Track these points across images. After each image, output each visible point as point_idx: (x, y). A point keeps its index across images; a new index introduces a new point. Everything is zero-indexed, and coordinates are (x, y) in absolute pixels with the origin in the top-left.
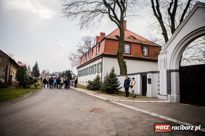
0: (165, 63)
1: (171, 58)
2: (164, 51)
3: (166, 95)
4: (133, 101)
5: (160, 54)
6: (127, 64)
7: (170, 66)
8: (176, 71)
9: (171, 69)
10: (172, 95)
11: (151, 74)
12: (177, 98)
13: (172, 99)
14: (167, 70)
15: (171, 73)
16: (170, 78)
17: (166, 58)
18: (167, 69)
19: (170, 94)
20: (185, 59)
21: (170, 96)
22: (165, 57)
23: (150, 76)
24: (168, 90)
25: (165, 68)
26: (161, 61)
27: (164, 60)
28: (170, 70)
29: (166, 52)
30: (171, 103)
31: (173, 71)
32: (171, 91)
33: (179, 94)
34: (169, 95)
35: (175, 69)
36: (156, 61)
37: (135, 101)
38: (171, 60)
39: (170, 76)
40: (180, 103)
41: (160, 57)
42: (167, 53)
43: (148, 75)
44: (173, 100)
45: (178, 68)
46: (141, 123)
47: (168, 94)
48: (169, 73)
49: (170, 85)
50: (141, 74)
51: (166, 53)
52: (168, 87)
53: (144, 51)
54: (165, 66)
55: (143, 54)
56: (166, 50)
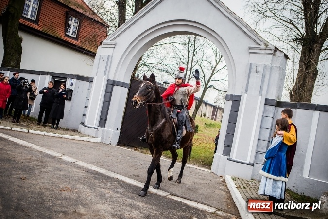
0: (107, 66)
1: (121, 58)
2: (112, 42)
3: (96, 127)
4: (26, 131)
5: (102, 46)
6: (23, 44)
7: (115, 73)
8: (123, 85)
9: (116, 80)
10: (106, 129)
11: (75, 80)
12: (114, 135)
13: (105, 137)
14: (108, 80)
15: (115, 87)
16: (111, 96)
17: (112, 57)
18: (108, 77)
19: (104, 126)
20: (145, 64)
21: (103, 131)
22: (111, 55)
23: (72, 84)
24: (102, 118)
25: (105, 75)
26: (101, 60)
27: (108, 59)
28: (114, 81)
29: (115, 44)
30: (101, 143)
31: (118, 84)
32: (106, 120)
33: (119, 129)
34: (100, 129)
35: (123, 81)
36: (92, 55)
37: (30, 131)
38: (119, 63)
39: (111, 92)
40: (120, 143)
41: (101, 51)
42: (116, 47)
43: (69, 82)
45: (128, 81)
46: (43, 170)
47: (99, 126)
48: (111, 86)
49: (108, 110)
50: (53, 77)
51: (113, 46)
52: (102, 114)
53: (71, 25)
54: (105, 72)
55: (66, 30)
56: (116, 41)
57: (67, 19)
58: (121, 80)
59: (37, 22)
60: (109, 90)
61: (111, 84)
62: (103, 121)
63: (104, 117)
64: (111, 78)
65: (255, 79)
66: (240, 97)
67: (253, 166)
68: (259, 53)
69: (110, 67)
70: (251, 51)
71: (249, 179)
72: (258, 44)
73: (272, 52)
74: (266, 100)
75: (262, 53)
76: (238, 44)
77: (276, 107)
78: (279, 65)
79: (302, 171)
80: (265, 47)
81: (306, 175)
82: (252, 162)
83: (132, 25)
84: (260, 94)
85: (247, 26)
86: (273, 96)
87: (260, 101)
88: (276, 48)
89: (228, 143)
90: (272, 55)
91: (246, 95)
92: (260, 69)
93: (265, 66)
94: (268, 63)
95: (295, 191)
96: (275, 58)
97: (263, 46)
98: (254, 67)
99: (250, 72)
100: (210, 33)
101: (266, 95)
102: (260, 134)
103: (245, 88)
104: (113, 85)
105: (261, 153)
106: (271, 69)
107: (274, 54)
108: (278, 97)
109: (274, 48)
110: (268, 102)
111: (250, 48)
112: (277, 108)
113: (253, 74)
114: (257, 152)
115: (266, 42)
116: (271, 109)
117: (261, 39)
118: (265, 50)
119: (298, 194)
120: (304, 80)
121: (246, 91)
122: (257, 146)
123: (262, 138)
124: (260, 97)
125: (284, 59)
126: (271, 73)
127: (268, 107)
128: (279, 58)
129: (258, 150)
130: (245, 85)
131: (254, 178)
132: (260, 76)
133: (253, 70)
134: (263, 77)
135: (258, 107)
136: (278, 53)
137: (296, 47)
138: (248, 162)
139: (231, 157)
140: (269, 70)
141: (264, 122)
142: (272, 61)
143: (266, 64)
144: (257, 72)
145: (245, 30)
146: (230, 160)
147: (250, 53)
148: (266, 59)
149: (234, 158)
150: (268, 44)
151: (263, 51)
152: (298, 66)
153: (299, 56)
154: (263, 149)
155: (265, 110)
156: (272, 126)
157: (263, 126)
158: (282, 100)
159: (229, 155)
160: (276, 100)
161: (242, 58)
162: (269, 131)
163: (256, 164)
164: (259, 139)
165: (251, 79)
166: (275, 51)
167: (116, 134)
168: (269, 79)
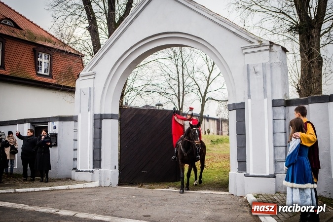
0: (90, 100)
1: (104, 88)
2: (90, 72)
3: (91, 170)
5: (80, 78)
7: (101, 105)
8: (112, 117)
9: (103, 113)
10: (103, 169)
11: (57, 122)
13: (102, 179)
14: (94, 115)
15: (104, 121)
16: (101, 132)
17: (94, 88)
18: (94, 112)
19: (100, 167)
20: (132, 89)
21: (100, 173)
22: (91, 86)
23: (55, 128)
24: (96, 158)
25: (89, 110)
26: (82, 94)
27: (90, 92)
28: (101, 115)
29: (95, 74)
30: (100, 186)
31: (106, 117)
32: (100, 160)
33: (117, 167)
34: (96, 171)
35: (110, 113)
36: (71, 90)
38: (103, 93)
39: (100, 128)
40: (121, 183)
41: (80, 84)
42: (96, 77)
43: (50, 125)
44: (104, 179)
47: (94, 168)
48: (99, 120)
49: (100, 149)
50: (32, 124)
51: (93, 76)
52: (94, 154)
53: (41, 62)
54: (89, 106)
55: (37, 69)
56: (94, 70)
57: (36, 56)
58: (109, 112)
59: (2, 67)
60: (98, 125)
61: (99, 119)
62: (97, 162)
64: (97, 112)
65: (256, 82)
66: (243, 104)
67: (275, 177)
68: (254, 52)
69: (93, 100)
70: (245, 51)
71: (273, 193)
72: (250, 42)
73: (268, 47)
74: (273, 101)
75: (257, 51)
76: (229, 46)
77: (285, 106)
78: (278, 61)
80: (259, 44)
82: (273, 173)
83: (108, 49)
84: (265, 96)
85: (235, 26)
86: (279, 96)
87: (267, 104)
88: (271, 42)
89: (242, 158)
90: (268, 51)
91: (249, 100)
92: (259, 69)
93: (264, 65)
94: (267, 61)
95: (328, 196)
96: (273, 54)
97: (257, 43)
98: (251, 68)
99: (248, 75)
100: (196, 40)
101: (272, 96)
102: (274, 140)
103: (246, 93)
104: (101, 119)
105: (281, 161)
106: (271, 67)
107: (270, 50)
108: (285, 95)
109: (269, 43)
110: (275, 103)
111: (243, 49)
112: (287, 107)
113: (253, 76)
114: (276, 162)
115: (259, 39)
116: (281, 110)
117: (253, 36)
118: (260, 47)
120: (310, 71)
121: (249, 96)
122: (275, 155)
123: (278, 144)
124: (266, 100)
125: (283, 53)
126: (271, 70)
127: (277, 109)
128: (277, 53)
129: (277, 159)
130: (246, 90)
131: (278, 191)
132: (260, 76)
133: (252, 71)
134: (264, 77)
135: (266, 111)
136: (274, 47)
137: (292, 37)
138: (268, 174)
139: (247, 172)
140: (269, 68)
141: (276, 126)
142: (270, 57)
143: (264, 62)
144: (256, 73)
145: (234, 30)
146: (247, 176)
147: (244, 54)
148: (264, 57)
149: (251, 174)
150: (261, 40)
151: (258, 49)
152: (299, 58)
153: (298, 46)
154: (281, 156)
155: (274, 113)
156: (285, 129)
157: (276, 131)
158: (291, 98)
159: (245, 171)
160: (284, 100)
161: (237, 62)
162: (283, 135)
163: (277, 175)
164: (275, 146)
165: (251, 82)
166: (271, 46)
167: (114, 174)
168: (271, 78)
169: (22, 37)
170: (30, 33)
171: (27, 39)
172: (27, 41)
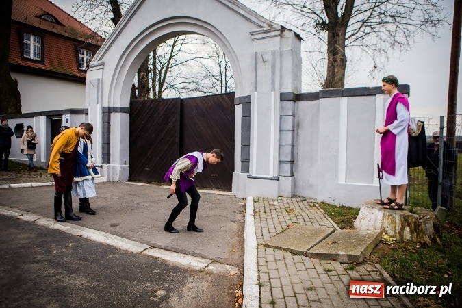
0: (98, 91)
1: (113, 79)
2: (99, 62)
3: (100, 165)
5: (90, 69)
7: (109, 98)
8: (122, 110)
9: (112, 106)
10: (111, 165)
11: (69, 115)
12: (122, 170)
13: (111, 174)
14: (103, 108)
15: (112, 114)
16: (109, 126)
17: (103, 79)
18: (102, 104)
19: (109, 162)
21: (108, 168)
22: (100, 77)
23: (67, 121)
24: (104, 153)
25: (98, 103)
26: (92, 86)
27: (98, 83)
28: (109, 108)
29: (103, 64)
30: (109, 182)
31: (114, 110)
32: (109, 155)
33: (127, 162)
34: (105, 166)
38: (111, 85)
39: (109, 122)
40: (130, 180)
41: (91, 76)
42: (105, 67)
43: (64, 118)
44: (113, 175)
45: (127, 104)
47: (103, 163)
48: (108, 114)
49: (109, 143)
50: (48, 116)
51: (101, 67)
52: (103, 148)
54: (98, 98)
55: (79, 65)
56: (104, 60)
57: (77, 53)
58: (118, 105)
59: (42, 62)
60: (106, 119)
61: (108, 112)
62: (106, 157)
63: (106, 152)
64: (106, 105)
65: (264, 72)
66: (249, 97)
67: (278, 180)
68: (264, 38)
69: (102, 92)
70: (254, 37)
71: (275, 197)
72: (260, 26)
73: (279, 33)
74: (282, 95)
75: (268, 37)
76: (238, 32)
77: (295, 101)
78: (289, 48)
79: (336, 176)
80: (269, 28)
81: (342, 181)
82: (276, 175)
84: (273, 89)
86: (288, 89)
87: (274, 98)
88: (282, 27)
89: (245, 158)
90: (279, 38)
91: (256, 93)
92: (268, 57)
93: (273, 53)
94: (277, 48)
95: (332, 203)
96: (284, 40)
97: (267, 28)
98: (259, 56)
99: (256, 64)
100: (204, 26)
101: (280, 89)
102: (280, 139)
103: (253, 85)
104: (110, 112)
105: (285, 162)
106: (281, 55)
107: (281, 36)
108: (296, 88)
109: (280, 28)
110: (283, 98)
111: (252, 34)
112: (296, 102)
113: (261, 66)
114: (280, 162)
115: (269, 22)
116: (289, 104)
117: (263, 20)
118: (270, 31)
119: (336, 207)
121: (256, 88)
122: (280, 155)
123: (284, 144)
124: (273, 93)
125: (297, 41)
126: (281, 59)
127: (285, 103)
128: (289, 40)
129: (282, 159)
130: (253, 82)
131: (281, 194)
132: (269, 66)
133: (260, 60)
134: (273, 67)
135: (273, 106)
136: (286, 33)
138: (271, 176)
139: (250, 173)
140: (279, 56)
141: (283, 123)
142: (281, 44)
143: (274, 49)
144: (264, 62)
145: (243, 13)
146: (249, 177)
147: (253, 40)
148: (274, 44)
149: (254, 175)
150: (272, 24)
151: (268, 35)
152: (326, 56)
154: (286, 157)
155: (282, 108)
156: (293, 127)
157: (283, 129)
158: (303, 92)
159: (248, 171)
160: (293, 93)
161: (245, 49)
162: (290, 133)
163: (281, 178)
164: (280, 146)
165: (259, 73)
166: (282, 32)
167: (124, 169)
168: (281, 68)
169: (62, 33)
170: (72, 29)
171: (67, 35)
172: (67, 37)
